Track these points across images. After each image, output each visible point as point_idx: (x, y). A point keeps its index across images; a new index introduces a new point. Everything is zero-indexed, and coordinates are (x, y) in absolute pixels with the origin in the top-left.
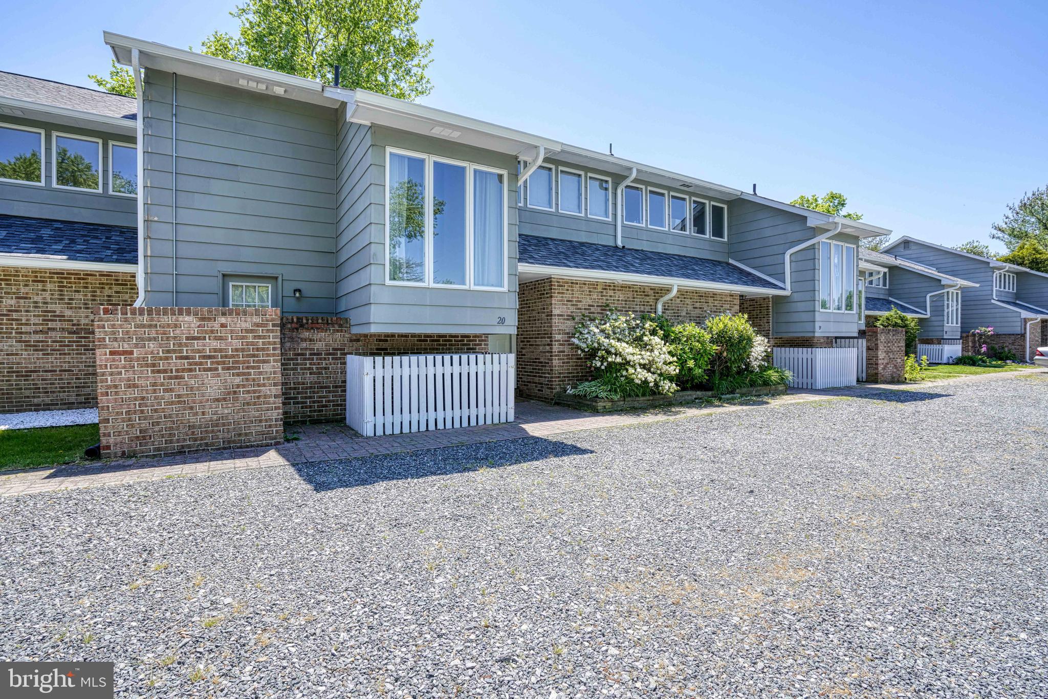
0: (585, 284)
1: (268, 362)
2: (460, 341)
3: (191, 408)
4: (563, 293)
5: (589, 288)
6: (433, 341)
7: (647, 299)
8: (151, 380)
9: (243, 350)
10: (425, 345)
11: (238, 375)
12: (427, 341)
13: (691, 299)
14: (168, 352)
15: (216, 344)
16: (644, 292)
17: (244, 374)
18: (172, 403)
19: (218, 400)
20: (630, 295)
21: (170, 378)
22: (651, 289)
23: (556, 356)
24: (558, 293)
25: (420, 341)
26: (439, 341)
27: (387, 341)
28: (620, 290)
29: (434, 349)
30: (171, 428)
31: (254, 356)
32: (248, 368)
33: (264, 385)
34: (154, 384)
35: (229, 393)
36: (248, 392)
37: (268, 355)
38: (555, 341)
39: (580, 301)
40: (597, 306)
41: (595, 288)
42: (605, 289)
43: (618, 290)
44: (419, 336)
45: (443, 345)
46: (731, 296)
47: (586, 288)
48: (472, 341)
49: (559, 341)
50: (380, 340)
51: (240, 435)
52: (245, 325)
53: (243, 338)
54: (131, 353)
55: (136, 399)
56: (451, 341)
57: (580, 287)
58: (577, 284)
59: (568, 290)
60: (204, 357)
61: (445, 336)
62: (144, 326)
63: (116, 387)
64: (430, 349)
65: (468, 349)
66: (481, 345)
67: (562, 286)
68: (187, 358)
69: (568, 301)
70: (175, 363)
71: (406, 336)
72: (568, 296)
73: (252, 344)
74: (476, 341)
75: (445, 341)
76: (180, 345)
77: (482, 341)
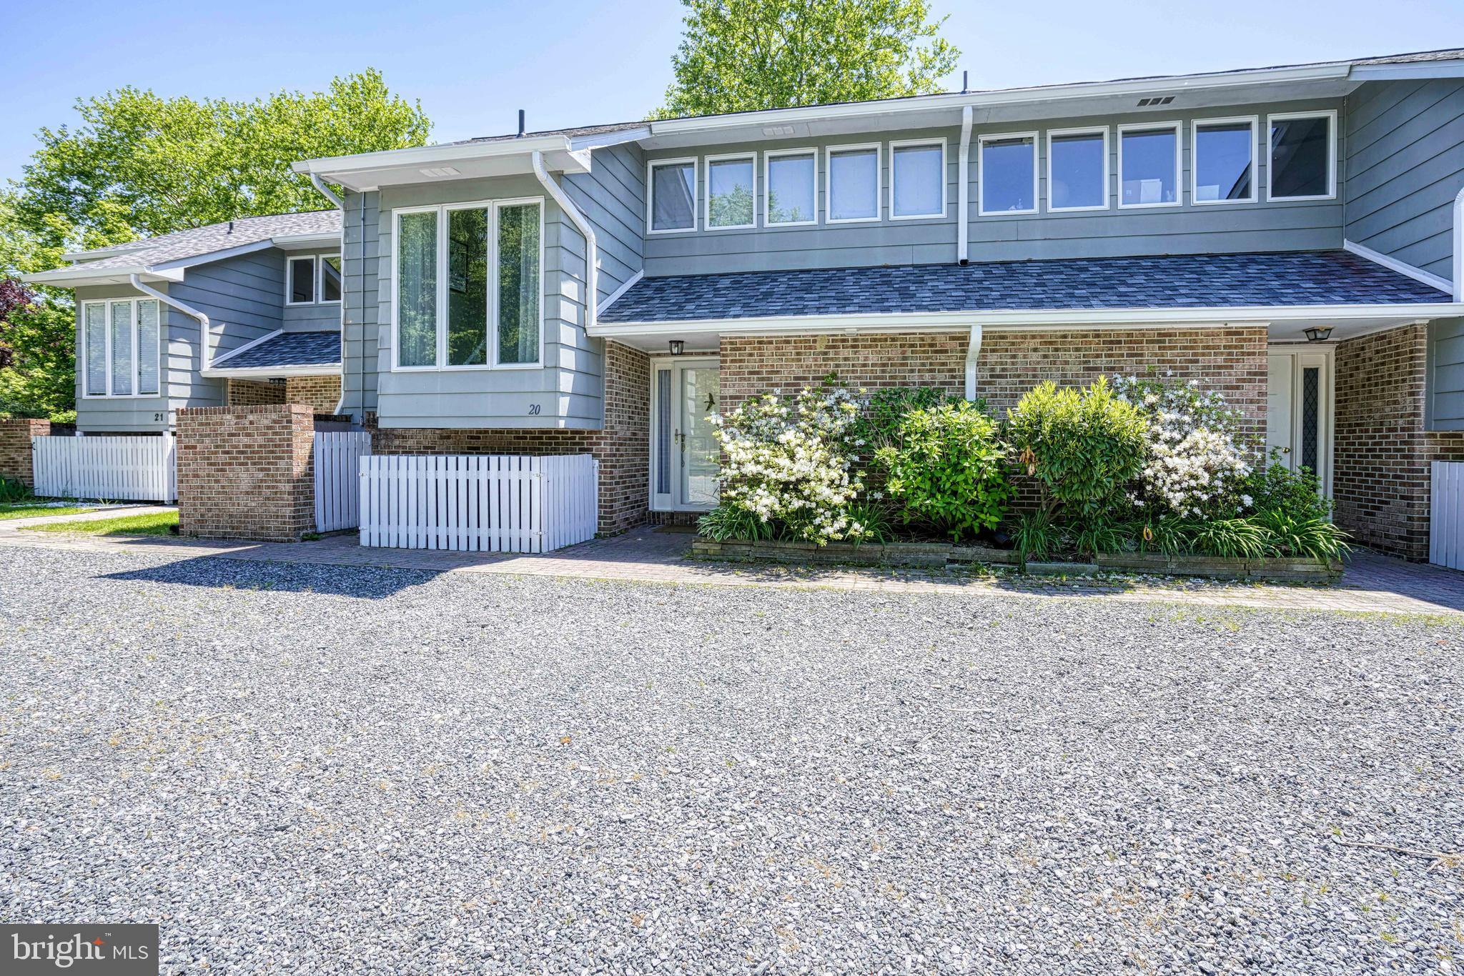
0: (788, 342)
1: (282, 458)
2: (570, 438)
3: (231, 499)
4: (741, 361)
5: (796, 348)
6: (534, 438)
7: (942, 358)
8: (207, 472)
9: (265, 446)
10: (524, 443)
11: (262, 470)
12: (526, 438)
13: (1077, 350)
14: (217, 447)
15: (246, 440)
16: (931, 345)
17: (266, 469)
18: (219, 493)
19: (247, 493)
20: (895, 353)
21: (218, 470)
22: (953, 338)
24: (732, 361)
26: (541, 438)
27: (479, 438)
28: (870, 346)
29: (535, 449)
30: (218, 516)
31: (273, 452)
32: (269, 463)
33: (280, 481)
34: (208, 476)
35: (255, 488)
36: (268, 487)
37: (283, 452)
39: (778, 372)
40: (814, 378)
41: (810, 348)
42: (834, 347)
43: (865, 347)
44: (517, 431)
45: (547, 444)
46: (1228, 333)
47: (790, 349)
48: (587, 438)
50: (472, 438)
51: (262, 528)
52: (266, 422)
53: (265, 434)
54: (195, 447)
55: (198, 487)
56: (558, 438)
57: (778, 348)
58: (771, 343)
59: (751, 355)
60: (239, 452)
61: (550, 432)
62: (201, 424)
63: (187, 475)
64: (530, 449)
65: (580, 450)
66: (599, 444)
67: (740, 349)
68: (227, 453)
69: (751, 373)
70: (222, 458)
71: (501, 432)
72: (753, 365)
73: (272, 440)
74: (592, 438)
75: (550, 438)
76: (224, 441)
77: (602, 438)
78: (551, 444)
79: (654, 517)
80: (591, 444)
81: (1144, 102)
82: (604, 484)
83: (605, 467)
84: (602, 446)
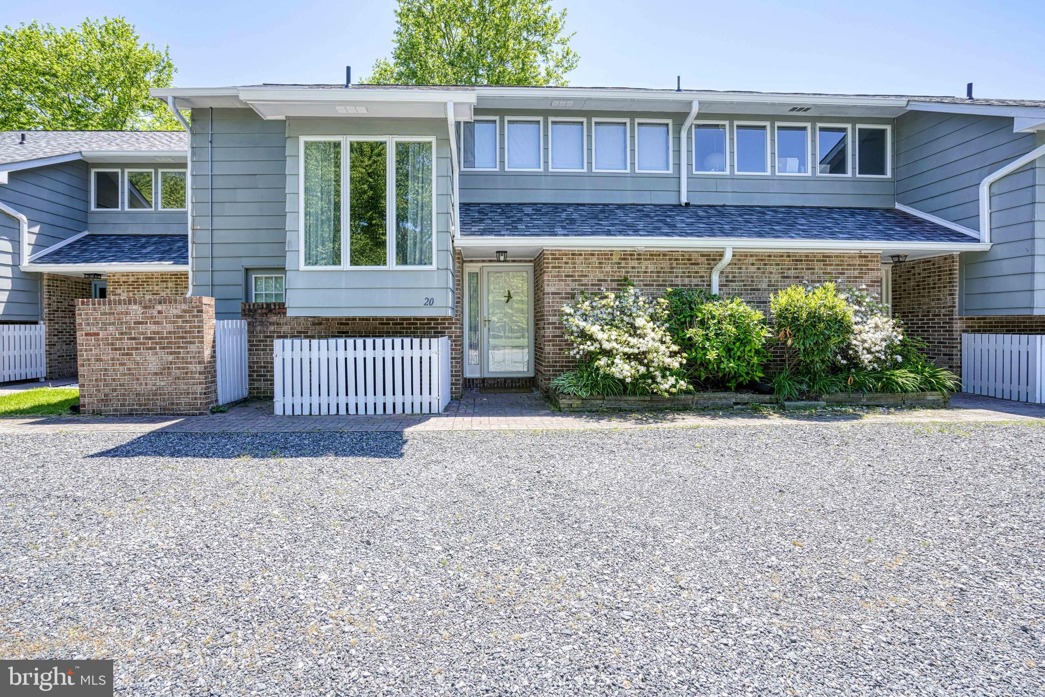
0: (593, 255)
1: (193, 343)
2: (426, 324)
3: (138, 379)
4: (559, 267)
5: (598, 259)
6: (396, 324)
7: (696, 268)
8: (111, 356)
9: (174, 333)
10: (387, 328)
11: (171, 353)
12: (389, 324)
13: (777, 265)
14: (122, 334)
15: (154, 328)
16: (689, 260)
17: (175, 353)
18: (125, 375)
19: (156, 374)
20: (666, 264)
21: (123, 355)
22: (702, 255)
23: (550, 341)
24: (553, 267)
25: (382, 324)
26: (402, 324)
27: (348, 324)
28: (649, 259)
29: (397, 332)
30: (124, 394)
31: (183, 338)
32: (178, 348)
33: (191, 363)
34: (113, 359)
35: (164, 369)
36: (179, 368)
37: (194, 337)
38: (549, 324)
39: (586, 276)
40: (612, 281)
41: (609, 259)
42: (625, 259)
43: (646, 260)
44: (381, 319)
45: (407, 328)
47: (594, 259)
48: (441, 324)
49: (555, 323)
50: (342, 324)
51: (172, 404)
52: (175, 312)
53: (174, 322)
54: (98, 334)
55: (101, 370)
56: (417, 324)
57: (586, 259)
58: (581, 255)
59: (567, 263)
60: (146, 338)
61: (410, 319)
62: (105, 314)
63: (89, 360)
64: (393, 332)
65: (436, 332)
66: (451, 328)
67: (558, 259)
68: (134, 339)
69: (566, 276)
70: (127, 343)
71: (367, 319)
72: (568, 270)
73: (182, 327)
74: (445, 324)
75: (410, 324)
76: (130, 328)
77: (453, 324)
78: (410, 328)
80: (444, 328)
81: (794, 109)
82: (455, 358)
83: (456, 345)
84: (453, 330)
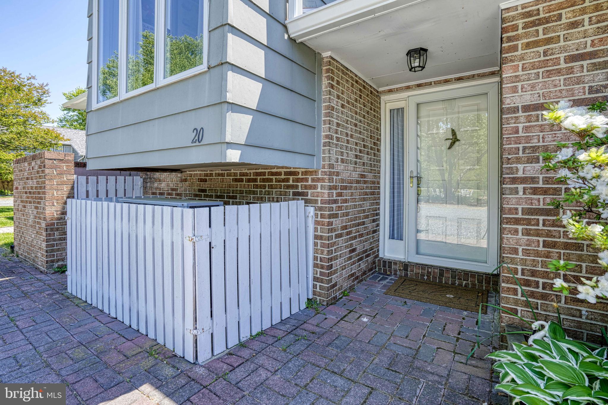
2: (284, 180)
4: (549, 41)
6: (249, 180)
8: (21, 207)
9: (37, 187)
12: (242, 180)
14: (23, 188)
15: (31, 183)
18: (24, 224)
19: (32, 226)
21: (24, 206)
23: (517, 221)
24: (528, 45)
25: (236, 180)
26: (255, 180)
30: (24, 242)
31: (39, 193)
32: (38, 202)
33: (41, 219)
34: (21, 210)
38: (514, 180)
45: (261, 187)
48: (302, 180)
49: (533, 180)
53: (37, 178)
55: (19, 219)
60: (29, 193)
63: (16, 209)
65: (295, 194)
66: (315, 187)
70: (24, 196)
73: (39, 183)
74: (307, 180)
75: (264, 180)
77: (318, 180)
78: (264, 187)
79: (384, 266)
80: (306, 187)
82: (321, 238)
83: (322, 216)
84: (319, 190)
